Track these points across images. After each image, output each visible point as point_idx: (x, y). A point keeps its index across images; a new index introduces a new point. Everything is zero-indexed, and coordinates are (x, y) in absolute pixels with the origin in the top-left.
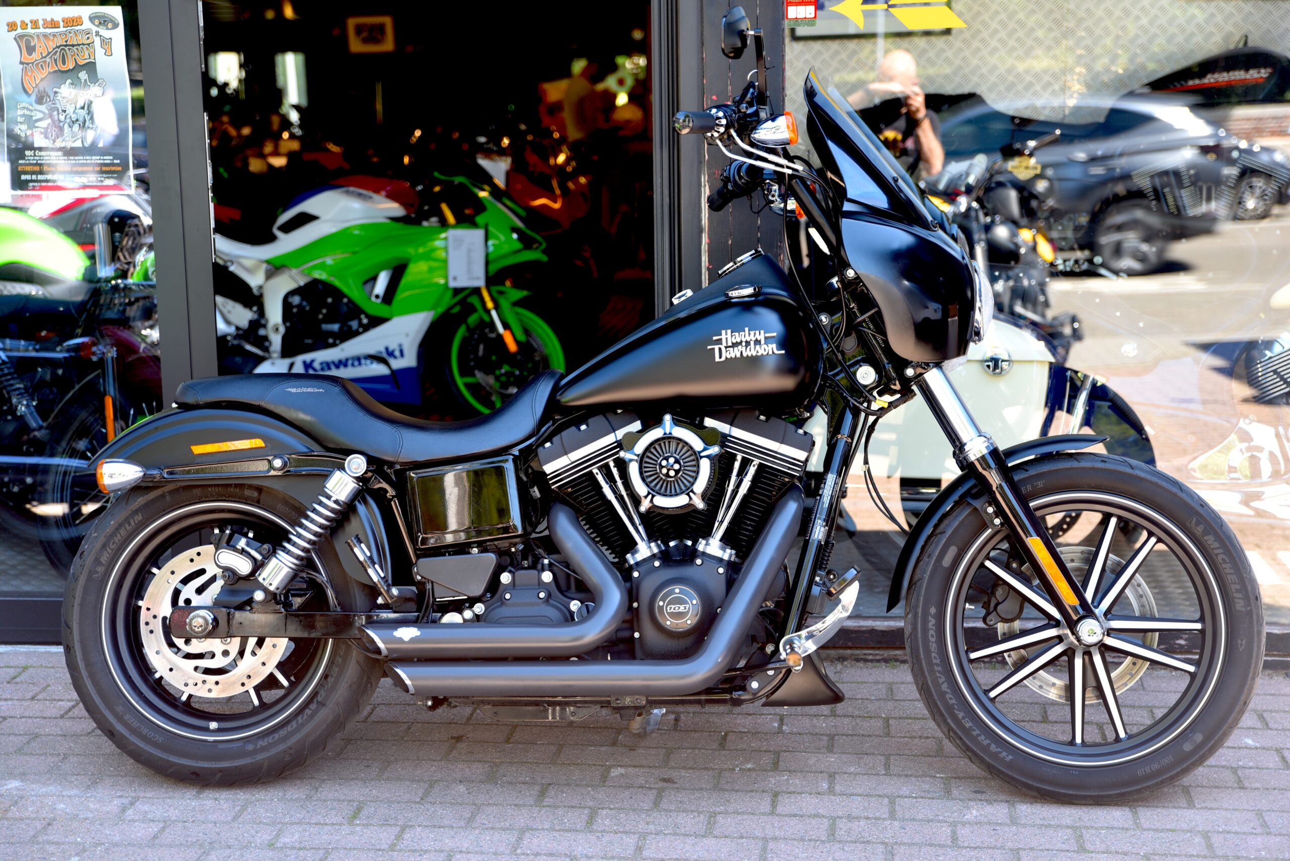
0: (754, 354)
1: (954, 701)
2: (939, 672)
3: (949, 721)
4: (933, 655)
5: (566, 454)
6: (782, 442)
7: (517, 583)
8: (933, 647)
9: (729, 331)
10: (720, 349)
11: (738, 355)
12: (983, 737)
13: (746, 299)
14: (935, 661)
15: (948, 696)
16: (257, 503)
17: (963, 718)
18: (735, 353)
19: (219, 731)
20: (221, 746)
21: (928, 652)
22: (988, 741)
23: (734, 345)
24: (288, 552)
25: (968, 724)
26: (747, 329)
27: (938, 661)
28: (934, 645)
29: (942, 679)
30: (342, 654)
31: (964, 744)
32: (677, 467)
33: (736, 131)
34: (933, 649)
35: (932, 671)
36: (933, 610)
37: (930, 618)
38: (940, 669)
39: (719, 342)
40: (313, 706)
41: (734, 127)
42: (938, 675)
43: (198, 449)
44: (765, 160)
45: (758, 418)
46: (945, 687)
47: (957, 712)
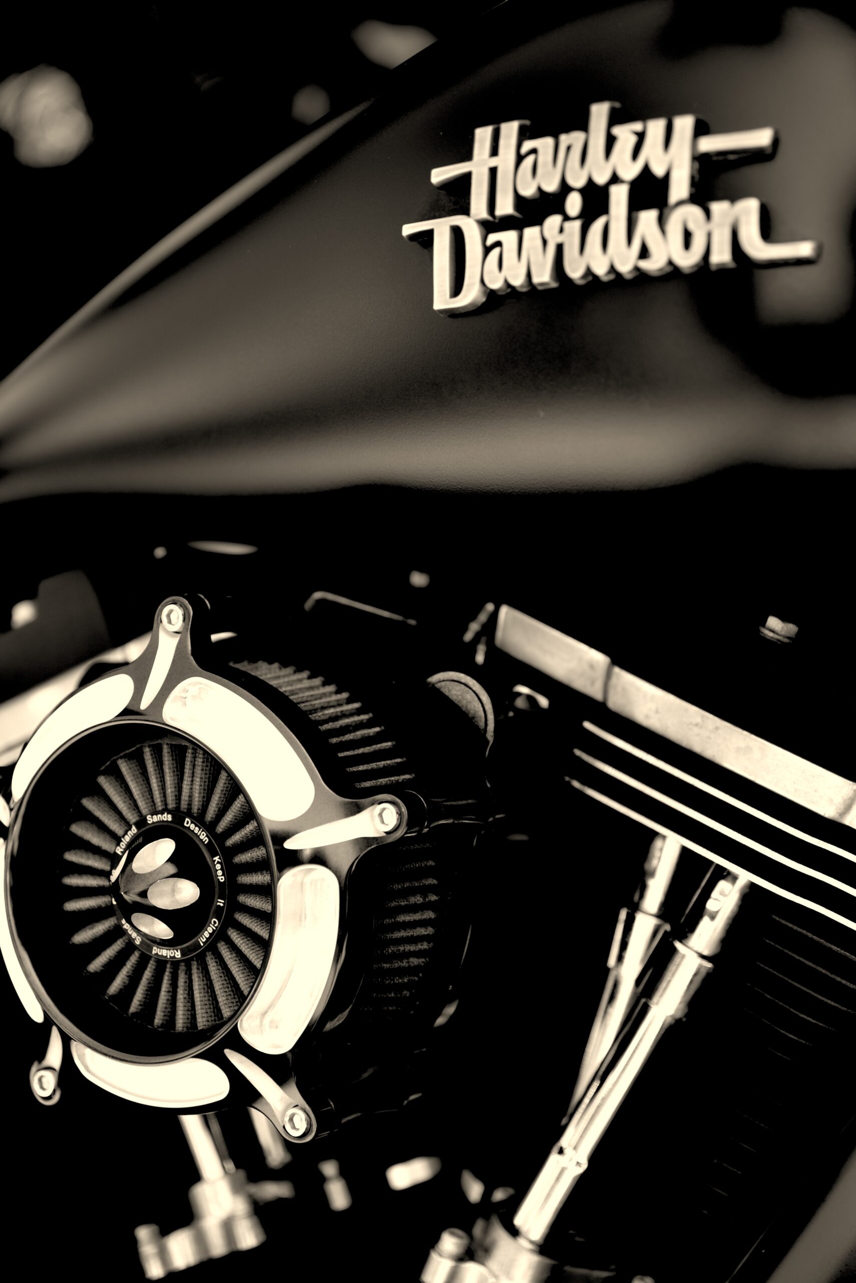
23: (532, 211)
39: (457, 193)
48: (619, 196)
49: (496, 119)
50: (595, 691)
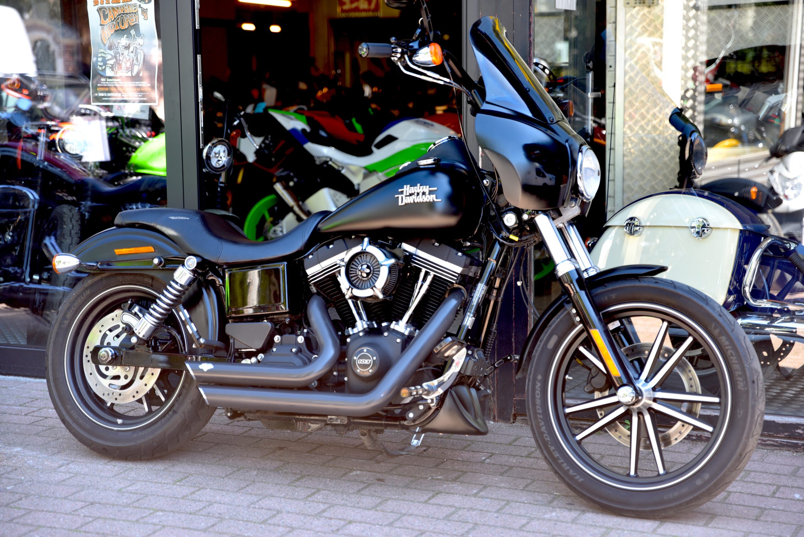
0: (421, 201)
1: (548, 439)
2: (540, 418)
3: (545, 452)
4: (538, 407)
5: (319, 262)
6: (446, 260)
7: (283, 342)
8: (538, 402)
9: (408, 186)
10: (402, 198)
11: (412, 202)
12: (565, 464)
13: (429, 166)
14: (538, 411)
15: (545, 435)
16: (151, 287)
17: (554, 450)
18: (410, 200)
19: (123, 425)
20: (120, 434)
21: (534, 405)
22: (568, 468)
23: (411, 195)
24: (151, 315)
25: (557, 455)
26: (419, 185)
27: (540, 411)
28: (539, 400)
29: (542, 423)
30: (189, 381)
31: (553, 468)
32: (368, 271)
33: (408, 57)
34: (537, 403)
35: (536, 418)
36: (539, 377)
37: (537, 382)
38: (541, 416)
39: (402, 192)
40: (171, 413)
41: (407, 54)
42: (540, 420)
43: (118, 251)
44: (425, 75)
45: (433, 244)
46: (543, 429)
47: (550, 446)
48: (421, 194)
49: (407, 184)
50: (414, 253)
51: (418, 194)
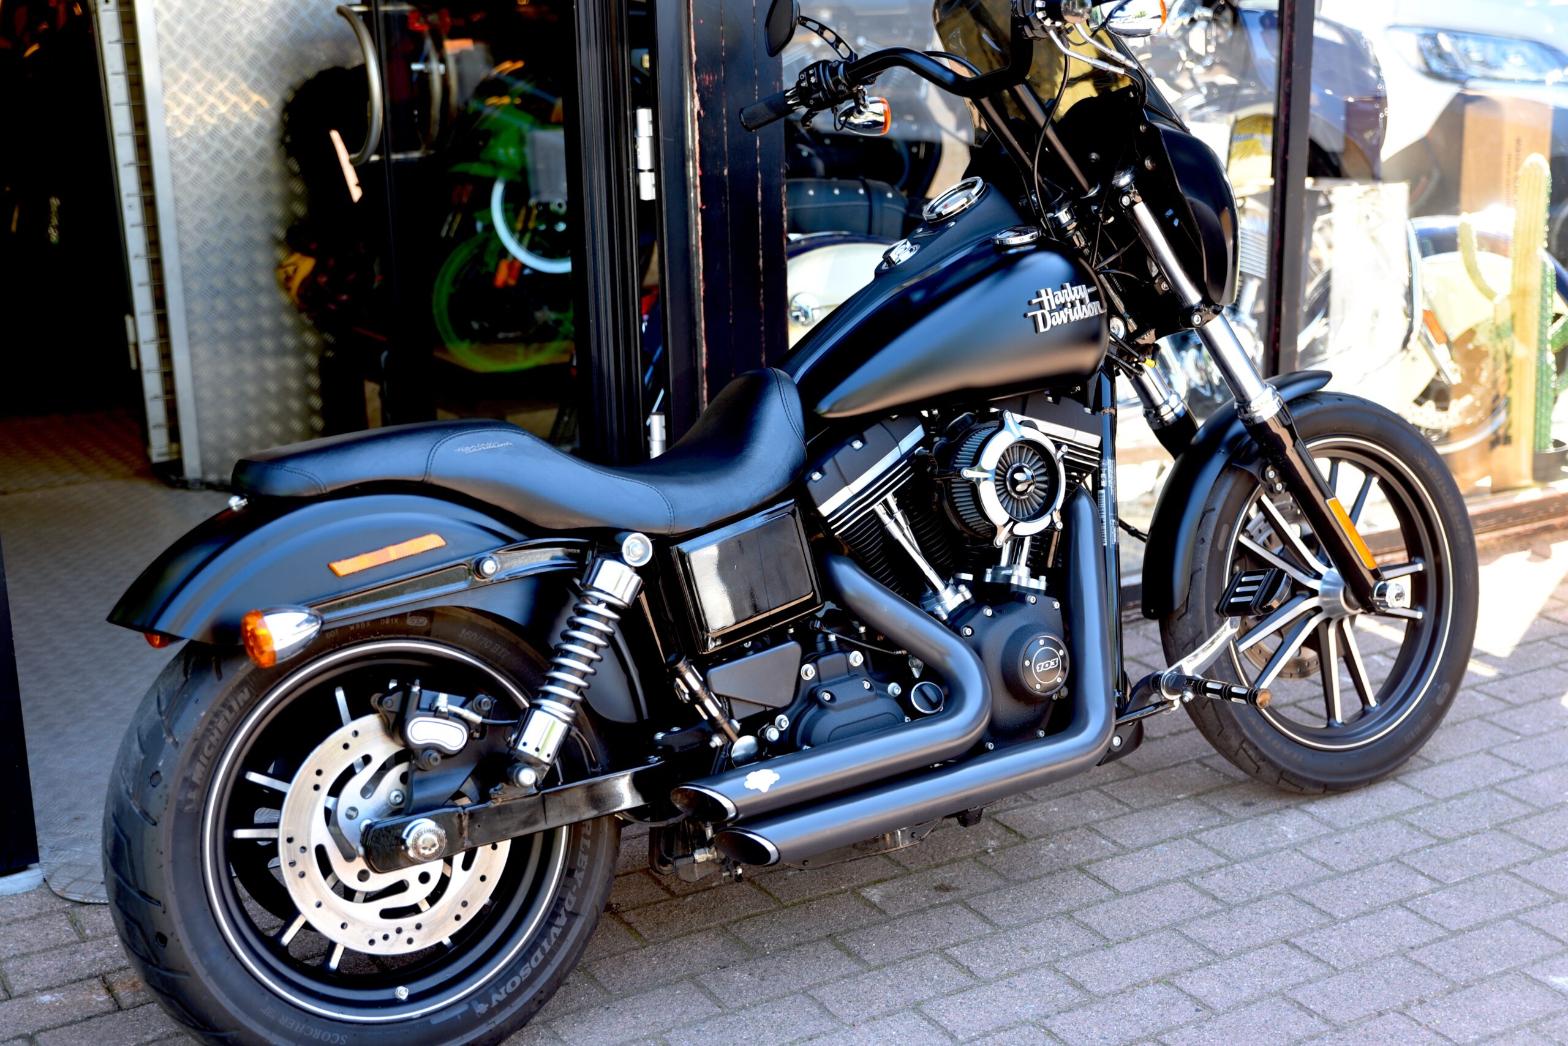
0: (1081, 317)
5: (847, 484)
6: (1077, 427)
7: (822, 676)
9: (1049, 290)
10: (1044, 317)
11: (1065, 321)
12: (1275, 741)
16: (426, 635)
17: (1257, 724)
18: (1061, 318)
19: (413, 999)
20: (435, 1020)
22: (1280, 745)
23: (1059, 308)
25: (1262, 730)
30: (589, 833)
36: (1215, 605)
37: (1214, 615)
39: (1041, 306)
40: (562, 921)
43: (344, 567)
48: (1077, 303)
51: (1073, 305)
